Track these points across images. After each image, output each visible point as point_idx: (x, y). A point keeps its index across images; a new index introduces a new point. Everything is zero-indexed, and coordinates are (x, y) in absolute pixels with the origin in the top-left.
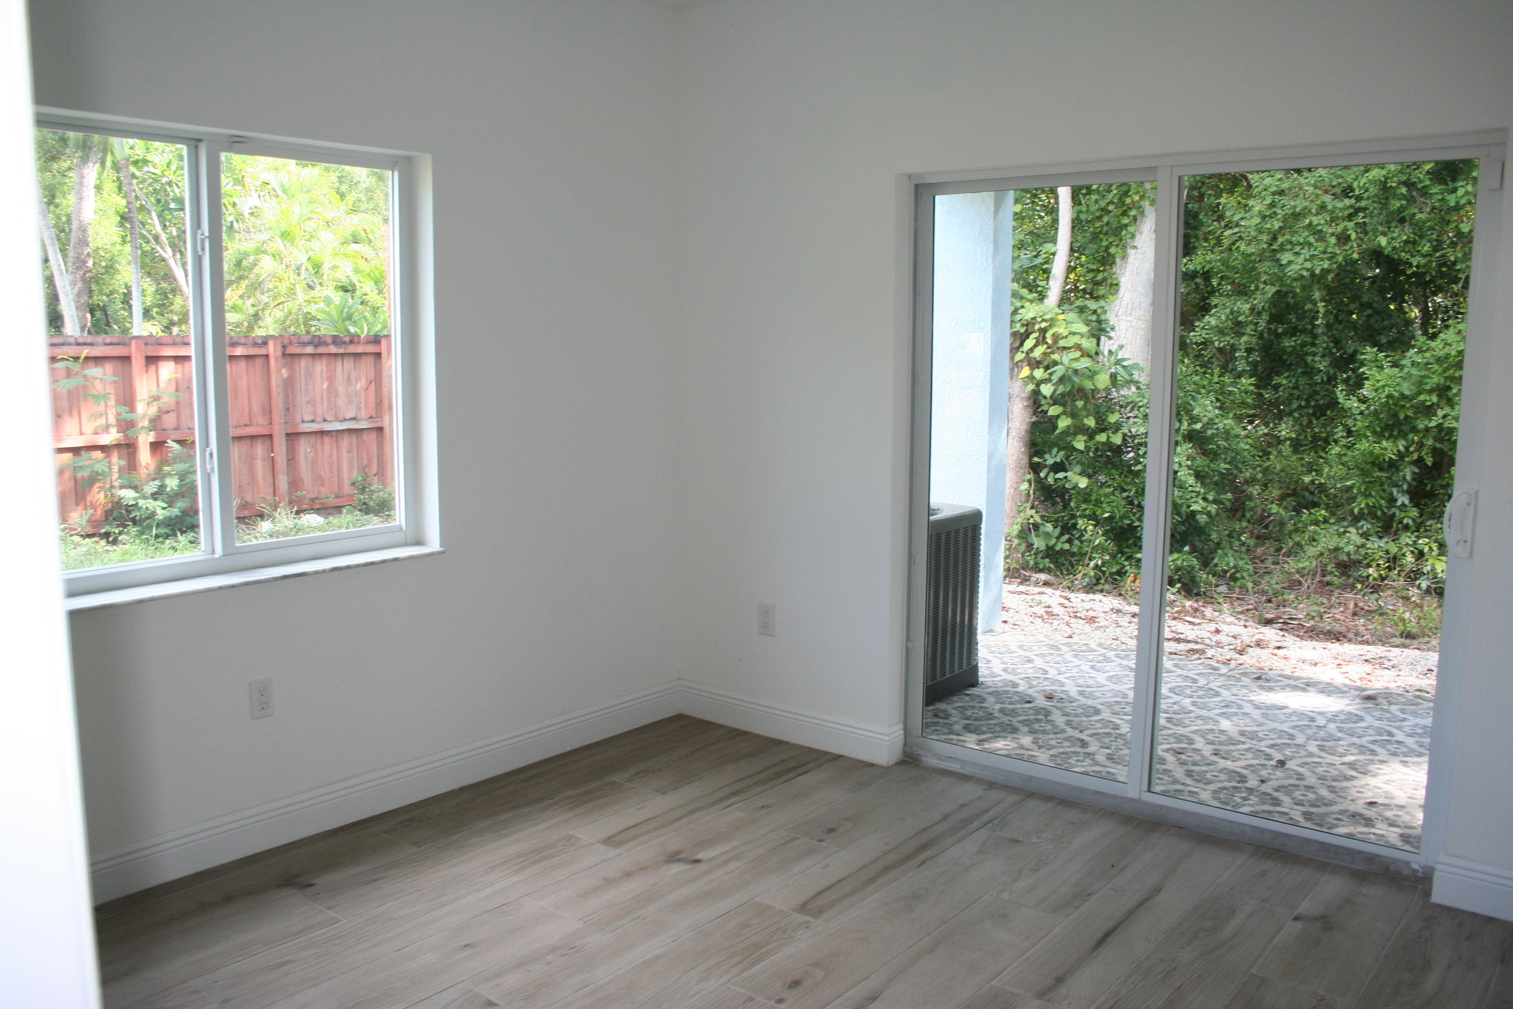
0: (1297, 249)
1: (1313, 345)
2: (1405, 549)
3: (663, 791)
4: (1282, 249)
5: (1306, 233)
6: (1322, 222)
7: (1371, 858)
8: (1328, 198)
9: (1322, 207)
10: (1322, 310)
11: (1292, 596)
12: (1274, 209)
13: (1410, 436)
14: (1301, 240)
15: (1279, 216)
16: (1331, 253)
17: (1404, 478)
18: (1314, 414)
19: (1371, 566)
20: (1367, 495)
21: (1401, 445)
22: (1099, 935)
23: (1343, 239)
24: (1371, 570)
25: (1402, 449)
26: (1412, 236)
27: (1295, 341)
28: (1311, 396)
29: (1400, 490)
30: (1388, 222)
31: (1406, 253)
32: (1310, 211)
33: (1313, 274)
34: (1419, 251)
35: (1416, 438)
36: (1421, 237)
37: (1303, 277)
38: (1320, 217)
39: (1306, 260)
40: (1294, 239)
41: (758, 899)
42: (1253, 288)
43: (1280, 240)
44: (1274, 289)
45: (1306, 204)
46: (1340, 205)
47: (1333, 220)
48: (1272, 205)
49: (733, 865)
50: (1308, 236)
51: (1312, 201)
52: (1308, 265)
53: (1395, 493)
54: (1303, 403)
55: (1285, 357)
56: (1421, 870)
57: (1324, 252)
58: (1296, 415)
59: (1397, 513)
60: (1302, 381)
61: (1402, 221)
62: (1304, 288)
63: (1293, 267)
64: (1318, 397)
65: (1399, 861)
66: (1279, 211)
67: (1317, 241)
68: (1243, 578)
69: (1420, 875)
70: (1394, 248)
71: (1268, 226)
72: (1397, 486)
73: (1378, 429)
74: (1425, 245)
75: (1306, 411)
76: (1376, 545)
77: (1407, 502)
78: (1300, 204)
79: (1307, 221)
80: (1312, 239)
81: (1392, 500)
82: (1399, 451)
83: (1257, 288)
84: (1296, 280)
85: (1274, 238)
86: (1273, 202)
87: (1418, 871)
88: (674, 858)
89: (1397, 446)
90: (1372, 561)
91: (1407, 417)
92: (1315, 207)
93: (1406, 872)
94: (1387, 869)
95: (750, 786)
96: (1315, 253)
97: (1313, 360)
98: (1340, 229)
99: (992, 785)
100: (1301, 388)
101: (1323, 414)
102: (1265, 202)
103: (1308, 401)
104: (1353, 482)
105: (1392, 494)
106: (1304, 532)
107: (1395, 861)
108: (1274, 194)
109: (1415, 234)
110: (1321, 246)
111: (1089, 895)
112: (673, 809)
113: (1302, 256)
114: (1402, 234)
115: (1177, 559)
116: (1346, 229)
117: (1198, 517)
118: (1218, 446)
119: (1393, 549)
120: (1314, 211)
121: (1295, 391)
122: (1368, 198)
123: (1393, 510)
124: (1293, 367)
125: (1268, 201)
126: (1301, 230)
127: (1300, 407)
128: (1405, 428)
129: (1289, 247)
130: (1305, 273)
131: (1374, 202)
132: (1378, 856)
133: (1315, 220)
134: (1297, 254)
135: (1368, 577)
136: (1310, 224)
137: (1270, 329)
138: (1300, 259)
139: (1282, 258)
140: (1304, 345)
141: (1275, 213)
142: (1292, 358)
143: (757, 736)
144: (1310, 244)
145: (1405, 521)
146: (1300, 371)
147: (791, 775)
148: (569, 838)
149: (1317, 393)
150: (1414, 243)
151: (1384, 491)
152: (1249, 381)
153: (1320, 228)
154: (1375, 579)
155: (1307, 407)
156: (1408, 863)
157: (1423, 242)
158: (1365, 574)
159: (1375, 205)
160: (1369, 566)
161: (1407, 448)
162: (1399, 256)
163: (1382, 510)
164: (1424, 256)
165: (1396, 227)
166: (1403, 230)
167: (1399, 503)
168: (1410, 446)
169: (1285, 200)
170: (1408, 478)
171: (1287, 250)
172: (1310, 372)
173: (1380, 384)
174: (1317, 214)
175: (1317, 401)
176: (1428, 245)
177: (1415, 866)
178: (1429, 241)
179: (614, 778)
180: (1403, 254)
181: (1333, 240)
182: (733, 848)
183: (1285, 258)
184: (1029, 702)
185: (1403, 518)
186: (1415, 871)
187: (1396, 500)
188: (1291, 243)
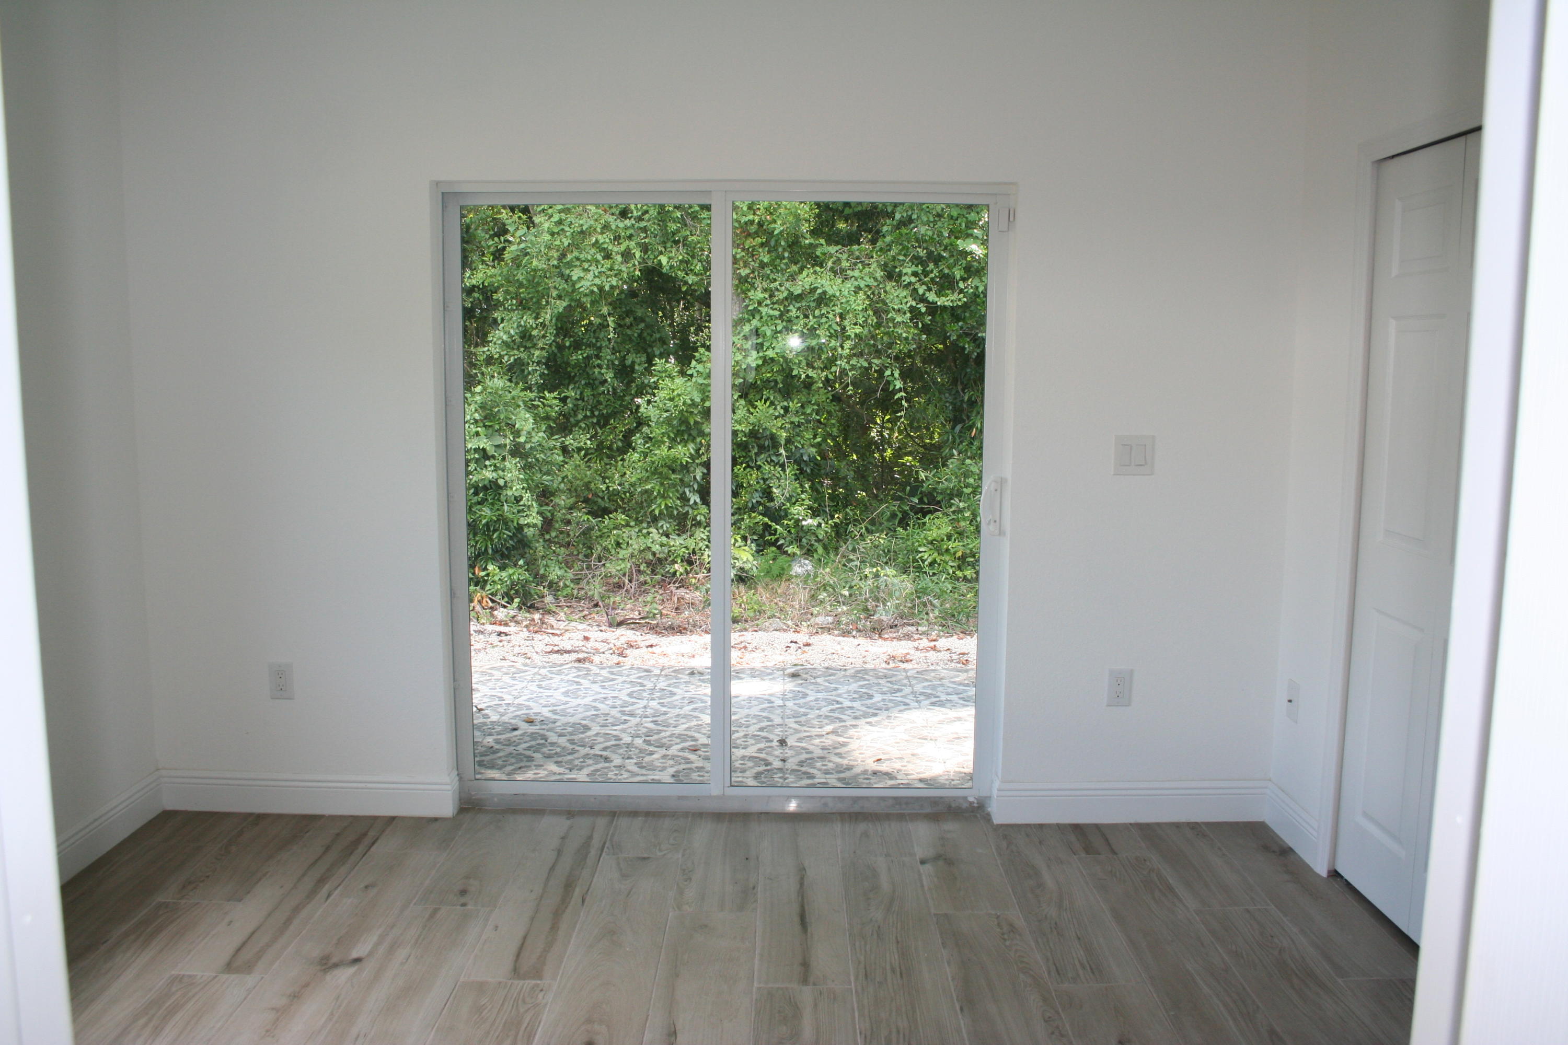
0: (586, 265)
1: (598, 357)
2: (701, 544)
3: (236, 897)
4: (570, 265)
5: (593, 251)
6: (607, 240)
7: (935, 801)
8: (611, 219)
9: (606, 227)
10: (612, 325)
11: (618, 599)
12: (562, 227)
13: (698, 440)
14: (589, 258)
15: (568, 234)
16: (617, 270)
17: (695, 477)
18: (598, 423)
19: (676, 562)
20: (664, 497)
21: (691, 447)
22: (796, 919)
23: (627, 255)
24: (676, 566)
25: (693, 452)
26: (686, 256)
27: (581, 354)
28: (596, 406)
29: (692, 490)
30: (664, 243)
31: (681, 271)
32: (595, 229)
33: (601, 289)
34: (691, 270)
35: (703, 441)
36: (693, 257)
37: (592, 292)
38: (605, 236)
39: (595, 277)
40: (582, 256)
41: (462, 979)
42: (544, 303)
43: (569, 257)
44: (565, 304)
45: (592, 222)
46: (621, 225)
47: (617, 238)
48: (560, 222)
49: (402, 953)
50: (595, 254)
51: (596, 220)
52: (597, 281)
53: (688, 493)
54: (588, 413)
55: (569, 369)
56: (976, 801)
57: (611, 269)
58: (583, 425)
59: (690, 512)
60: (588, 392)
61: (676, 242)
62: (593, 303)
63: (583, 283)
64: (601, 407)
65: (958, 797)
66: (567, 229)
67: (604, 258)
68: (566, 586)
69: (976, 805)
70: (672, 267)
71: (558, 243)
72: (689, 486)
73: (672, 435)
74: (697, 265)
75: (590, 420)
76: (677, 542)
77: (698, 500)
78: (586, 223)
79: (594, 240)
80: (599, 257)
81: (684, 499)
82: (690, 454)
83: (547, 302)
84: (586, 295)
85: (563, 255)
86: (561, 219)
87: (974, 803)
88: (327, 964)
89: (688, 450)
90: (676, 557)
91: (696, 423)
92: (600, 226)
93: (965, 805)
94: (950, 807)
95: (328, 870)
96: (603, 270)
97: (600, 373)
98: (623, 248)
99: (570, 814)
100: (586, 399)
101: (606, 423)
102: (552, 219)
103: (592, 412)
104: (652, 485)
105: (684, 493)
106: (609, 536)
107: (955, 799)
108: (560, 212)
109: (688, 254)
110: (608, 264)
111: (754, 888)
112: (269, 915)
113: (592, 273)
114: (679, 254)
115: (513, 574)
116: (628, 248)
117: (526, 530)
118: (537, 460)
119: (691, 543)
120: (599, 230)
121: (580, 402)
122: (649, 220)
123: (686, 509)
124: (576, 379)
125: (556, 218)
126: (588, 248)
127: (586, 417)
128: (694, 433)
129: (578, 263)
130: (595, 289)
131: (654, 223)
132: (941, 798)
133: (601, 239)
134: (587, 270)
135: (675, 573)
136: (597, 241)
137: (557, 343)
138: (590, 276)
139: (572, 273)
140: (588, 358)
141: (563, 230)
142: (576, 370)
143: (279, 817)
144: (597, 261)
145: (698, 518)
146: (583, 382)
147: (361, 849)
148: (179, 979)
149: (601, 403)
150: (687, 262)
151: (677, 491)
152: (552, 395)
153: (605, 246)
154: (681, 574)
155: (593, 415)
156: (965, 798)
157: (695, 261)
158: (672, 571)
159: (656, 227)
160: (674, 562)
161: (697, 451)
162: (676, 274)
163: (677, 509)
164: (695, 274)
165: (672, 247)
166: (678, 250)
167: (692, 502)
168: (700, 449)
169: (571, 218)
170: (698, 478)
171: (576, 266)
172: (593, 383)
173: (676, 393)
174: (602, 233)
175: (600, 410)
176: (699, 264)
177: (971, 799)
178: (700, 261)
179: (160, 898)
180: (679, 273)
181: (619, 258)
182: (382, 938)
183: (576, 274)
184: (515, 729)
185: (697, 515)
186: (971, 803)
187: (689, 500)
188: (578, 259)
